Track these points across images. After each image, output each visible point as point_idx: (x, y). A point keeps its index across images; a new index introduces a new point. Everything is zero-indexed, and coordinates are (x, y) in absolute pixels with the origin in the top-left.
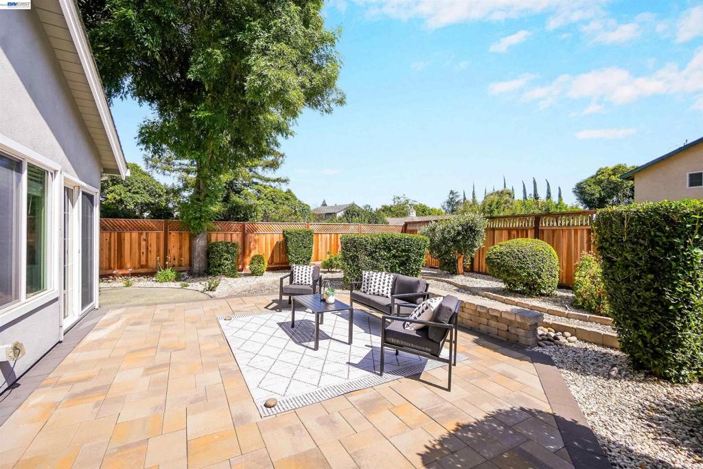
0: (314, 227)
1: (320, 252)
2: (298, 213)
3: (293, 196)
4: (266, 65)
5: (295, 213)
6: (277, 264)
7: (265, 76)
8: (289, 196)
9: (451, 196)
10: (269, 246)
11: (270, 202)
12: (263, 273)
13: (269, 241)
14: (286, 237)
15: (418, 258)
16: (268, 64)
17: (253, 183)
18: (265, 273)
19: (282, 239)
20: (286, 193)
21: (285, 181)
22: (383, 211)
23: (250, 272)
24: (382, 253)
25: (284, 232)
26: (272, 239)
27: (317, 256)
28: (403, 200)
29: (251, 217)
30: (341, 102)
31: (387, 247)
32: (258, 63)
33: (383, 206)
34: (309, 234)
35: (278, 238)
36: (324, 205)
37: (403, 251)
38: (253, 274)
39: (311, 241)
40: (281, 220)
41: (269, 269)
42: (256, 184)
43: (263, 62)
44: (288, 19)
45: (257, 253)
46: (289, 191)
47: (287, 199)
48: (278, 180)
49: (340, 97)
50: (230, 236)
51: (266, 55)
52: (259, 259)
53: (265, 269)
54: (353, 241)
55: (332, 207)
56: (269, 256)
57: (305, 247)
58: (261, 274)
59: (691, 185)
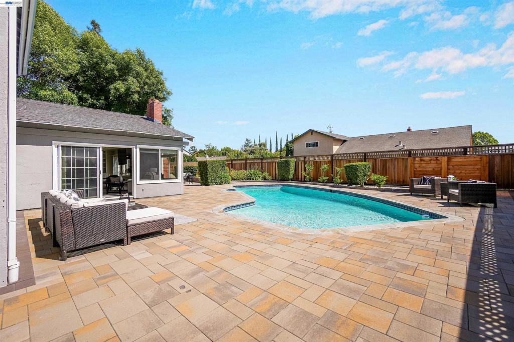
9: (247, 142)
22: (200, 153)
59: (307, 147)
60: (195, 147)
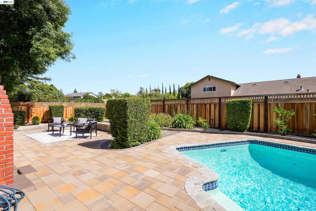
0: (64, 104)
1: (68, 114)
2: (58, 97)
3: (55, 88)
4: (40, 45)
5: (56, 98)
6: (46, 120)
7: (39, 49)
8: (52, 88)
9: (141, 90)
10: (42, 112)
11: (40, 91)
12: (39, 124)
13: (42, 110)
14: (50, 108)
15: (102, 115)
16: (41, 45)
17: (28, 79)
18: (40, 124)
19: (48, 109)
20: (50, 86)
21: (49, 80)
22: (106, 96)
23: (32, 124)
24: (89, 113)
25: (49, 106)
26: (43, 110)
27: (67, 116)
28: (116, 91)
29: (32, 100)
30: (74, 58)
31: (91, 111)
32: (36, 44)
33: (106, 94)
34: (62, 107)
35: (46, 109)
36: (75, 92)
37: (96, 112)
38: (34, 124)
39: (63, 110)
40: (48, 101)
41: (42, 122)
42: (30, 80)
43: (38, 43)
44: (48, 29)
45: (36, 116)
46: (52, 85)
47: (51, 89)
48: (45, 79)
49: (73, 56)
50: (20, 108)
51: (39, 41)
52: (36, 118)
53: (40, 122)
54: (78, 109)
55: (79, 93)
56: (42, 117)
57: (60, 113)
58: (38, 124)
59: (204, 91)
60: (102, 93)
